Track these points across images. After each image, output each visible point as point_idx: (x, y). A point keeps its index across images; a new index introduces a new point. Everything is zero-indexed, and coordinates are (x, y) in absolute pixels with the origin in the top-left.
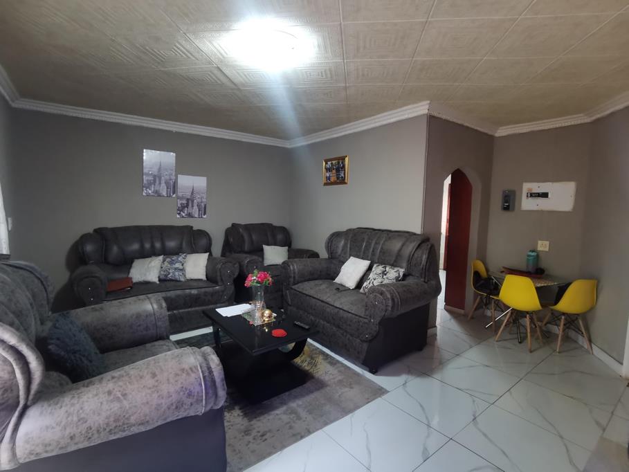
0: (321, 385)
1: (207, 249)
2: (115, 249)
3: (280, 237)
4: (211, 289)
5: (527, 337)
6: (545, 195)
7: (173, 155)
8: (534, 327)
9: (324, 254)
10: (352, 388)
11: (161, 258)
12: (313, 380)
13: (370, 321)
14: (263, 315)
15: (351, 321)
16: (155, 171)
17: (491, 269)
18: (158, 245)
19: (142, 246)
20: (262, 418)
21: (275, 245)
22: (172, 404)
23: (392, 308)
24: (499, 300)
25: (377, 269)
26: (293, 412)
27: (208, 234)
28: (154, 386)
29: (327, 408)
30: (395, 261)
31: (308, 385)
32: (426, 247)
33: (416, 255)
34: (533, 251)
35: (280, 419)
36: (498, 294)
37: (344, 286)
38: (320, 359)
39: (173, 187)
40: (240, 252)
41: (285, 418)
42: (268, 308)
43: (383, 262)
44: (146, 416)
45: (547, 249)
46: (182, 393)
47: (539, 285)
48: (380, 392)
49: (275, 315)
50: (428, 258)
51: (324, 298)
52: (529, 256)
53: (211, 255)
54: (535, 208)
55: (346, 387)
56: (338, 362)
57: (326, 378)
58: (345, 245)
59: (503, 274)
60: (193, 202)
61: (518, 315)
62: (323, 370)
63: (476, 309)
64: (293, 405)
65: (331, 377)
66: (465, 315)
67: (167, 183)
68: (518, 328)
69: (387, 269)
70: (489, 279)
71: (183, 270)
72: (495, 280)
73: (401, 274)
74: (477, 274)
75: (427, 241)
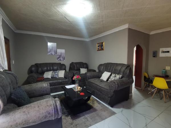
0: (95, 110)
1: (65, 69)
2: (40, 69)
3: (85, 66)
4: (65, 80)
5: (163, 97)
6: (168, 52)
7: (56, 43)
8: (165, 94)
9: (97, 71)
10: (105, 112)
11: (52, 71)
12: (93, 108)
13: (111, 91)
14: (78, 88)
15: (105, 91)
16: (51, 48)
17: (150, 75)
18: (51, 68)
19: (47, 68)
20: (76, 120)
21: (84, 68)
22: (43, 117)
23: (118, 87)
24: (153, 85)
25: (113, 75)
26: (86, 118)
27: (65, 65)
28: (38, 110)
29: (97, 118)
30: (119, 73)
31: (91, 110)
32: (129, 68)
33: (125, 71)
34: (164, 70)
35: (82, 120)
36: (152, 83)
37: (103, 80)
38: (95, 102)
39: (56, 52)
40: (74, 70)
41: (84, 120)
42: (80, 86)
43: (115, 73)
44: (35, 120)
45: (169, 69)
46: (47, 113)
47: (167, 81)
48: (114, 113)
49: (81, 88)
50: (129, 72)
51: (97, 84)
52: (163, 71)
53: (66, 71)
54: (165, 56)
55: (103, 111)
56: (101, 103)
57: (97, 108)
58: (103, 68)
59: (154, 77)
60: (61, 56)
61: (159, 90)
62: (96, 106)
63: (145, 88)
64: (86, 116)
65: (99, 108)
66: (141, 90)
67: (54, 51)
68: (160, 94)
69: (116, 75)
70: (149, 78)
71: (58, 75)
72: (151, 79)
73: (121, 77)
74: (145, 77)
75: (129, 67)
